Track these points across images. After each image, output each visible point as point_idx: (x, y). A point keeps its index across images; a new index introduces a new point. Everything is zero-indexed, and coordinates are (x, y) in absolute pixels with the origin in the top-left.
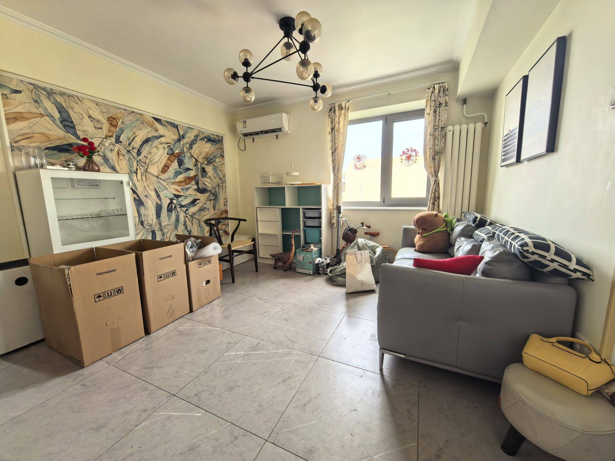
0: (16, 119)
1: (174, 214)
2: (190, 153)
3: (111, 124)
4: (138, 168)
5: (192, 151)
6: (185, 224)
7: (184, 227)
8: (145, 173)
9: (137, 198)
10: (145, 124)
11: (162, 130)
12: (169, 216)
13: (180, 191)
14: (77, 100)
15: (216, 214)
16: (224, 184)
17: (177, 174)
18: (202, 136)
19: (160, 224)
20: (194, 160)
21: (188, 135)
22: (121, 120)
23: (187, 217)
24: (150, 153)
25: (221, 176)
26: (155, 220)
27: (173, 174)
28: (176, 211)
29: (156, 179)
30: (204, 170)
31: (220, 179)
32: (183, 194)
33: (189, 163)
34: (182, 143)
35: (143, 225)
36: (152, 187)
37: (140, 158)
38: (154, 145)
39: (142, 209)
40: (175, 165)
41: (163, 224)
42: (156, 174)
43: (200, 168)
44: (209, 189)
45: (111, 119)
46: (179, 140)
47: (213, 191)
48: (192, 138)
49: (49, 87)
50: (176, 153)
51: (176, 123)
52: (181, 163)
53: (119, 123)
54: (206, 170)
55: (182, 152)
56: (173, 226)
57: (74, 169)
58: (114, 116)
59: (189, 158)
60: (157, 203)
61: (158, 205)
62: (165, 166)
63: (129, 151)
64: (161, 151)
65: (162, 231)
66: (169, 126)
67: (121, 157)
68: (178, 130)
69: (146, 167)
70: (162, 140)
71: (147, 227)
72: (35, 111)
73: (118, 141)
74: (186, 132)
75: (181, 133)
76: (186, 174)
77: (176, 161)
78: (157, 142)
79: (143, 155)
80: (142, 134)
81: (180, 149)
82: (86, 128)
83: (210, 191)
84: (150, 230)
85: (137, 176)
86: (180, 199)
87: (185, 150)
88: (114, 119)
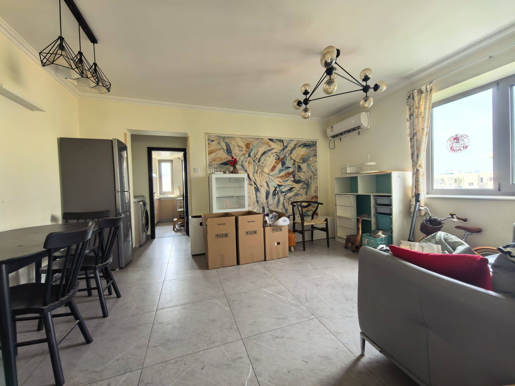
0: (211, 153)
1: (276, 197)
2: (290, 157)
3: (247, 148)
4: (258, 170)
5: (292, 155)
6: (283, 204)
7: (282, 206)
8: (261, 173)
9: (256, 187)
10: (264, 144)
11: (273, 145)
12: (274, 199)
13: (282, 182)
14: (234, 139)
15: (307, 198)
16: (316, 177)
17: (281, 171)
18: (299, 144)
19: (268, 203)
20: (293, 161)
21: (289, 145)
22: (252, 145)
23: (285, 199)
24: (265, 160)
25: (314, 170)
26: (265, 200)
27: (278, 172)
28: (278, 195)
29: (267, 175)
30: (299, 167)
31: (313, 172)
32: (283, 184)
33: (289, 163)
34: (285, 151)
35: (258, 203)
36: (265, 180)
37: (259, 163)
38: (268, 155)
39: (258, 193)
40: (280, 165)
41: (270, 203)
42: (267, 172)
43: (297, 166)
44: (303, 180)
45: (247, 145)
46: (283, 149)
47: (306, 182)
48: (293, 146)
49: (223, 135)
50: (281, 158)
51: (282, 139)
52: (283, 164)
53: (251, 146)
54: (301, 167)
55: (285, 157)
56: (276, 205)
57: (228, 173)
58: (249, 143)
59: (289, 160)
60: (267, 190)
61: (267, 191)
62: (273, 167)
63: (254, 161)
64: (272, 158)
65: (268, 207)
66: (278, 142)
67: (250, 164)
68: (283, 143)
69: (262, 169)
70: (273, 151)
71: (260, 204)
72: (218, 148)
73: (249, 156)
74: (288, 143)
75: (285, 145)
76: (287, 171)
77: (280, 163)
78: (270, 153)
79: (261, 162)
80: (262, 150)
81: (284, 155)
82: (236, 152)
83: (304, 181)
84: (261, 207)
85: (257, 174)
86: (281, 188)
87: (287, 155)
88: (249, 144)
